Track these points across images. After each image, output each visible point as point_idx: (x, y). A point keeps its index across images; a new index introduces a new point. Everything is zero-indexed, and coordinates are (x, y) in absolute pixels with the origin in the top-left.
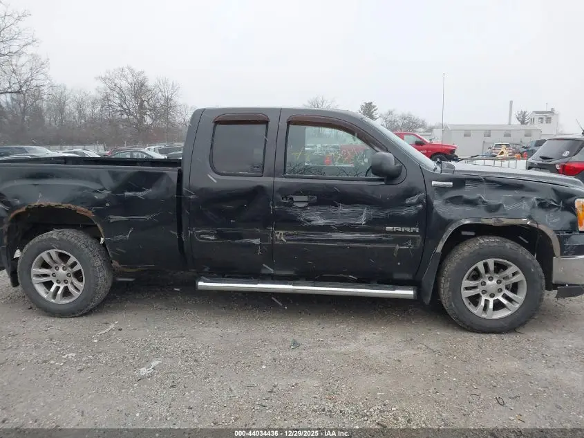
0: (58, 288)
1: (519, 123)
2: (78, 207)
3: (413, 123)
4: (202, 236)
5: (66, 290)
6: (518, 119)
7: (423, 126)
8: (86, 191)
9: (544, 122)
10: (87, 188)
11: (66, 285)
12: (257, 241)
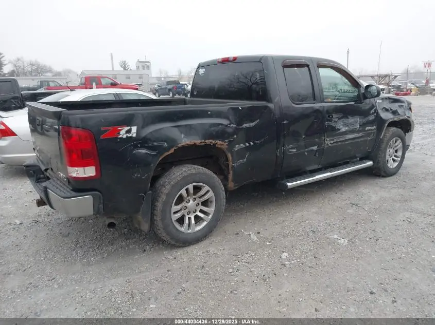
0: (189, 219)
1: (123, 69)
2: (218, 142)
3: (42, 69)
4: (290, 150)
5: (197, 217)
6: (121, 66)
7: (50, 71)
8: (220, 126)
9: (145, 68)
10: (222, 124)
11: (195, 214)
12: (315, 148)
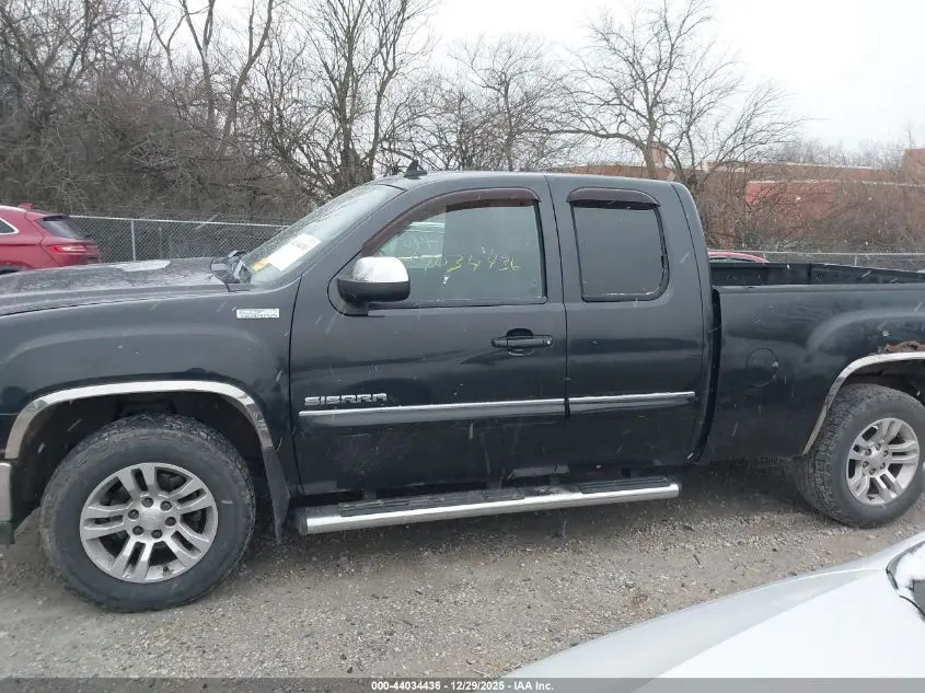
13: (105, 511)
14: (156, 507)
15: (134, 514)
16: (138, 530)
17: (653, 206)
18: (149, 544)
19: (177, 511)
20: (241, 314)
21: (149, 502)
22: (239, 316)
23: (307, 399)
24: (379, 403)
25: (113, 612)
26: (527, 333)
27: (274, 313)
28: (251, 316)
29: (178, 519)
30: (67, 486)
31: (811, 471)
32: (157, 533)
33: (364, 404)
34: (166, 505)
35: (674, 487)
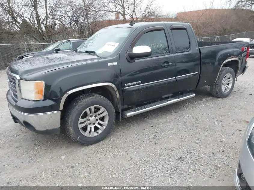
13: (83, 120)
14: (93, 117)
15: (89, 120)
16: (90, 124)
17: (185, 29)
18: (93, 127)
19: (98, 117)
20: (109, 64)
21: (91, 116)
22: (109, 65)
23: (125, 84)
24: (140, 84)
25: (88, 145)
26: (167, 62)
27: (116, 63)
28: (111, 65)
29: (98, 119)
30: (75, 115)
31: (215, 87)
32: (94, 124)
33: (137, 84)
34: (95, 116)
35: (194, 94)
